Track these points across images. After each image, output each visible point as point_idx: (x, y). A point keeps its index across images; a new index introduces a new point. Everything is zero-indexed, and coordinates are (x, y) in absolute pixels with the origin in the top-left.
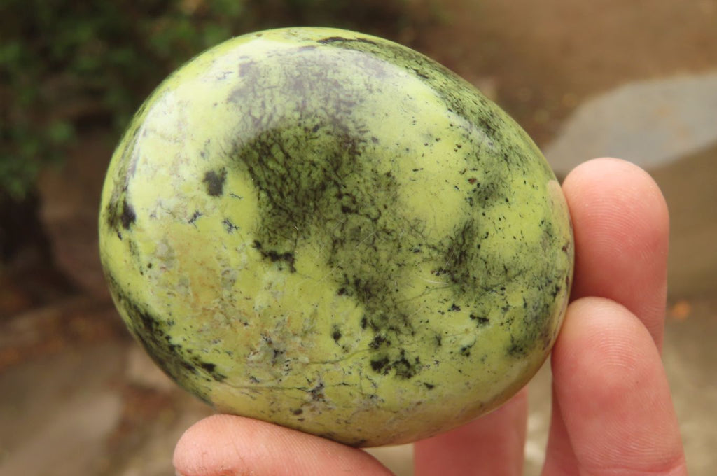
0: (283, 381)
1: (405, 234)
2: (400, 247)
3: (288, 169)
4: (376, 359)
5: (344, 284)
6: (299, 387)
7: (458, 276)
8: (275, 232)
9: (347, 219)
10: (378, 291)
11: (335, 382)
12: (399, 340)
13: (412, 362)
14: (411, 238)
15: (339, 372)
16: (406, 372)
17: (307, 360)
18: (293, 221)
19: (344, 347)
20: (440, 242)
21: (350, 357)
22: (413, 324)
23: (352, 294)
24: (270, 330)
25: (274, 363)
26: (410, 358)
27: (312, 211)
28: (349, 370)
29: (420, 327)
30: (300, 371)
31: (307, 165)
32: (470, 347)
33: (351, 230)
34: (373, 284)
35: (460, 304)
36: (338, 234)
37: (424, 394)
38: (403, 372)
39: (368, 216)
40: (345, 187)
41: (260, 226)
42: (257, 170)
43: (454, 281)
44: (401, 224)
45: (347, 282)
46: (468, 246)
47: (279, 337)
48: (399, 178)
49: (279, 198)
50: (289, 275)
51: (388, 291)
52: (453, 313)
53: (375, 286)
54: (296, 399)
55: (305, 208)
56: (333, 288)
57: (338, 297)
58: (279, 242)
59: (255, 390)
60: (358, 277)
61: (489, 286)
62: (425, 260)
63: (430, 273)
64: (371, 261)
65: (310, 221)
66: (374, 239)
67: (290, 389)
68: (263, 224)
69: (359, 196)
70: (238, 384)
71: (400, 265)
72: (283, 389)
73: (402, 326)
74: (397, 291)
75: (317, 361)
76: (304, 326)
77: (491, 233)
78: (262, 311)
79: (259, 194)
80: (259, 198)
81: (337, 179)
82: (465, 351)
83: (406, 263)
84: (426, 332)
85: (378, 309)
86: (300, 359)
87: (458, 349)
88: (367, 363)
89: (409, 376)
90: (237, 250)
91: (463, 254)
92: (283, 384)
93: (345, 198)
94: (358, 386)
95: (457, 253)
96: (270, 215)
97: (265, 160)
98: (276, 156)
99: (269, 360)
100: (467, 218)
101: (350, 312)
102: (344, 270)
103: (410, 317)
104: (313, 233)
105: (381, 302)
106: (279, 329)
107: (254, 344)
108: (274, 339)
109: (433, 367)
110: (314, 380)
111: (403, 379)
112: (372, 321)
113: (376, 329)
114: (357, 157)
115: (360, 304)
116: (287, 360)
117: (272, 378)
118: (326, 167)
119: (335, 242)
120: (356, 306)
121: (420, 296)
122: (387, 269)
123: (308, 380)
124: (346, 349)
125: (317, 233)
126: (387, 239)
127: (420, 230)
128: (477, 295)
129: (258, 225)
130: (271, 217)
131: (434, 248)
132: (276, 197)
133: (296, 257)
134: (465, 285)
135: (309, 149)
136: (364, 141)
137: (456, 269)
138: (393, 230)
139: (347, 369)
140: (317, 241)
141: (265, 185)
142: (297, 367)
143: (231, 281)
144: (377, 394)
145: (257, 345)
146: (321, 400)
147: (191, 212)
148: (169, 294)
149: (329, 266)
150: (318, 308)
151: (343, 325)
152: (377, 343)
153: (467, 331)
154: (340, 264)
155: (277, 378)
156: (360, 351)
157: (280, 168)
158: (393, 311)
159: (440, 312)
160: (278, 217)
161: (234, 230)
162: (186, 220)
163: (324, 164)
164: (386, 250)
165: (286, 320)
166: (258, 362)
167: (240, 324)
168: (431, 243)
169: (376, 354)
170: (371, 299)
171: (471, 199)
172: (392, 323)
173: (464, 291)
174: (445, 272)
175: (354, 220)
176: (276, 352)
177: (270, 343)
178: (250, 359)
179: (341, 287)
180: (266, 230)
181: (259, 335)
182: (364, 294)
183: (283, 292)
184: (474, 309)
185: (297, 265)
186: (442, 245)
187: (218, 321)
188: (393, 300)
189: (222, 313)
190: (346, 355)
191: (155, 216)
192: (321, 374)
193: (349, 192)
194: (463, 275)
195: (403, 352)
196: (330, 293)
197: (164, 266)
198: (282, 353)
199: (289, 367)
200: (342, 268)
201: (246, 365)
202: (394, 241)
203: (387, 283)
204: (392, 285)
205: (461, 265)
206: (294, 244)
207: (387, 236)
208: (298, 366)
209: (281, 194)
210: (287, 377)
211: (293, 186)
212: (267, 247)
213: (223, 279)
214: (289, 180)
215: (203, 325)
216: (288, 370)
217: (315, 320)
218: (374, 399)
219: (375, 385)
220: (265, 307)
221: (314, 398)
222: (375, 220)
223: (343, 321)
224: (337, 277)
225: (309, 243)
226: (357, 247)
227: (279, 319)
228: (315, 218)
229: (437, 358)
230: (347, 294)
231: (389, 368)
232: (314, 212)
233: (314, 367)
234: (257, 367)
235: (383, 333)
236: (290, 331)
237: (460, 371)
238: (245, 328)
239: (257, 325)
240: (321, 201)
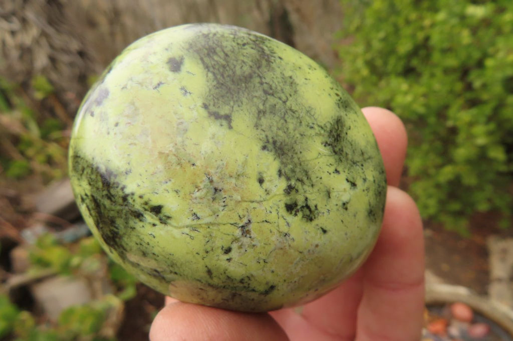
0: (220, 216)
1: (304, 115)
2: (301, 122)
3: (227, 62)
4: (289, 203)
5: (266, 142)
6: (232, 223)
7: (337, 149)
8: (218, 99)
9: (267, 99)
10: (289, 151)
11: (259, 219)
12: (304, 189)
13: (313, 208)
14: (308, 118)
15: (263, 210)
16: (309, 216)
17: (239, 198)
18: (231, 93)
19: (266, 191)
20: (325, 124)
21: (271, 198)
22: (312, 179)
23: (271, 151)
24: (212, 171)
25: (214, 199)
26: (312, 204)
27: (244, 89)
28: (270, 209)
29: (317, 181)
30: (234, 208)
31: (240, 62)
32: (347, 203)
33: (270, 105)
34: (285, 145)
35: (339, 169)
36: (261, 107)
37: (321, 237)
38: (307, 215)
39: (280, 98)
40: (265, 78)
41: (208, 94)
42: (206, 60)
43: (335, 153)
44: (300, 108)
45: (268, 142)
46: (341, 131)
47: (219, 177)
48: (297, 81)
49: (221, 78)
50: (228, 131)
51: (295, 152)
52: (336, 175)
53: (286, 147)
54: (228, 235)
55: (239, 87)
56: (258, 144)
57: (262, 151)
58: (221, 107)
59: (194, 229)
60: (275, 138)
61: (355, 161)
62: (317, 134)
63: (321, 144)
64: (283, 129)
65: (243, 95)
66: (285, 114)
67: (224, 224)
68: (209, 93)
69: (274, 86)
70: (180, 224)
71: (302, 135)
72: (219, 224)
73: (305, 179)
74: (301, 152)
75: (247, 200)
76: (237, 170)
77: (352, 127)
78: (207, 155)
79: (207, 74)
80: (207, 76)
81: (260, 73)
82: (345, 206)
83: (306, 134)
84: (321, 186)
85: (289, 164)
86: (234, 197)
87: (340, 203)
88: (282, 205)
89: (311, 220)
90: (190, 108)
91: (338, 135)
92: (219, 220)
93: (265, 85)
94: (276, 224)
95: (335, 134)
96: (215, 88)
97: (211, 55)
98: (219, 54)
99: (210, 197)
100: (337, 114)
101: (270, 164)
102: (266, 133)
103: (310, 173)
104: (244, 104)
105: (291, 158)
106: (219, 170)
107: (198, 181)
108: (215, 179)
109: (326, 214)
110: (244, 216)
111: (307, 221)
112: (285, 172)
113: (288, 179)
114: (271, 64)
115: (277, 159)
116: (224, 196)
117: (211, 213)
118: (252, 65)
119: (259, 112)
120: (274, 160)
121: (316, 159)
122: (294, 136)
123: (239, 216)
124: (267, 192)
125: (247, 104)
126: (293, 116)
127: (312, 113)
128: (349, 165)
129: (206, 94)
130: (215, 89)
131: (322, 128)
132: (219, 77)
133: (233, 118)
134: (341, 156)
135: (241, 54)
136: (274, 57)
137: (335, 144)
138: (296, 111)
139: (269, 209)
140: (248, 110)
141: (211, 69)
142: (231, 204)
143: (184, 130)
144: (289, 232)
145: (201, 182)
146: (248, 236)
147: (155, 82)
148: (130, 144)
149: (255, 128)
150: (248, 158)
151: (266, 173)
152: (290, 189)
153: (345, 190)
154: (263, 127)
155: (215, 213)
156: (277, 195)
157: (221, 60)
158: (299, 167)
159: (328, 172)
160: (220, 89)
161: (188, 94)
162: (151, 87)
163: (251, 63)
164: (293, 123)
165: (225, 164)
166: (201, 198)
167: (189, 165)
168: (319, 124)
169: (288, 198)
170: (284, 156)
171: (338, 104)
172: (299, 175)
173: (341, 161)
174: (329, 145)
175: (272, 100)
176: (216, 190)
177: (211, 181)
178: (194, 196)
179: (263, 145)
180: (212, 97)
181: (204, 175)
182: (279, 151)
183: (223, 142)
184: (347, 175)
185: (233, 124)
186: (326, 127)
187: (171, 162)
188: (299, 159)
189: (175, 155)
190: (268, 197)
191: (126, 88)
192: (249, 211)
193: (268, 82)
194: (340, 149)
195: (306, 199)
196: (256, 148)
197: (129, 122)
198: (220, 190)
199: (225, 204)
200: (264, 131)
201: (190, 201)
202: (297, 118)
203: (294, 146)
204: (298, 148)
205: (339, 142)
206: (231, 109)
207: (292, 114)
208: (233, 203)
209: (222, 75)
210: (223, 212)
211: (231, 73)
212: (212, 108)
213: (178, 128)
214: (228, 68)
215: (157, 168)
216: (224, 206)
217: (245, 167)
218: (287, 237)
219: (288, 224)
220: (209, 152)
221: (242, 234)
222: (285, 102)
223: (266, 170)
224: (261, 137)
225: (242, 110)
226: (274, 118)
227: (219, 163)
228: (246, 94)
229: (328, 207)
230: (268, 150)
231: (298, 211)
232: (245, 90)
233: (244, 205)
234: (199, 203)
235: (293, 182)
236: (227, 173)
237: (342, 221)
238: (192, 168)
239: (202, 166)
240: (250, 84)
